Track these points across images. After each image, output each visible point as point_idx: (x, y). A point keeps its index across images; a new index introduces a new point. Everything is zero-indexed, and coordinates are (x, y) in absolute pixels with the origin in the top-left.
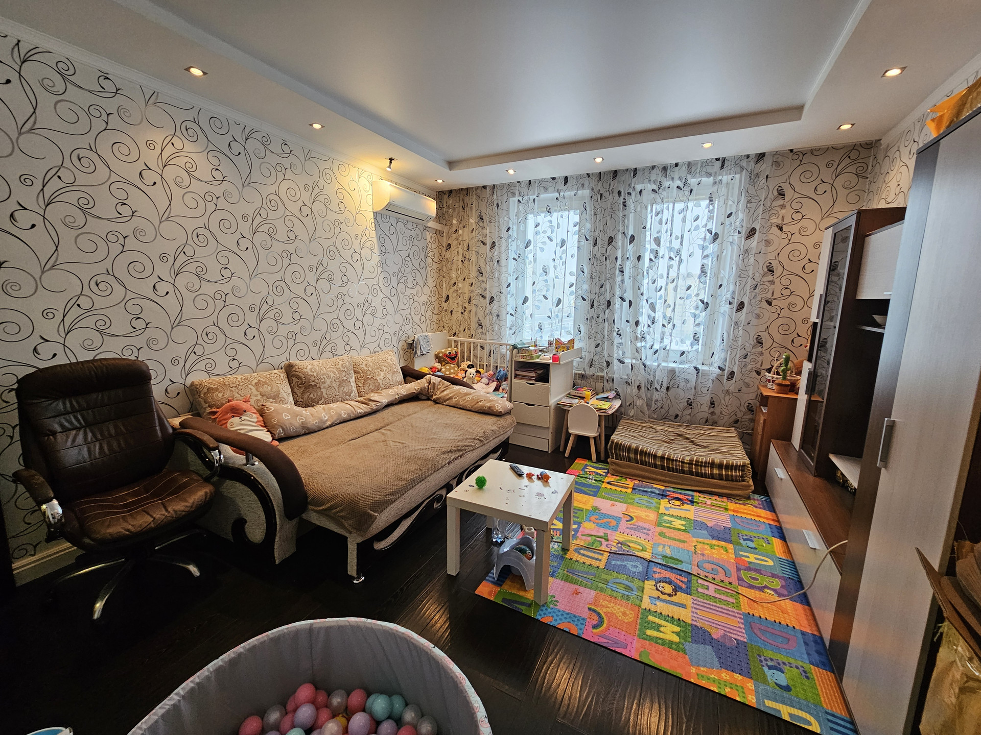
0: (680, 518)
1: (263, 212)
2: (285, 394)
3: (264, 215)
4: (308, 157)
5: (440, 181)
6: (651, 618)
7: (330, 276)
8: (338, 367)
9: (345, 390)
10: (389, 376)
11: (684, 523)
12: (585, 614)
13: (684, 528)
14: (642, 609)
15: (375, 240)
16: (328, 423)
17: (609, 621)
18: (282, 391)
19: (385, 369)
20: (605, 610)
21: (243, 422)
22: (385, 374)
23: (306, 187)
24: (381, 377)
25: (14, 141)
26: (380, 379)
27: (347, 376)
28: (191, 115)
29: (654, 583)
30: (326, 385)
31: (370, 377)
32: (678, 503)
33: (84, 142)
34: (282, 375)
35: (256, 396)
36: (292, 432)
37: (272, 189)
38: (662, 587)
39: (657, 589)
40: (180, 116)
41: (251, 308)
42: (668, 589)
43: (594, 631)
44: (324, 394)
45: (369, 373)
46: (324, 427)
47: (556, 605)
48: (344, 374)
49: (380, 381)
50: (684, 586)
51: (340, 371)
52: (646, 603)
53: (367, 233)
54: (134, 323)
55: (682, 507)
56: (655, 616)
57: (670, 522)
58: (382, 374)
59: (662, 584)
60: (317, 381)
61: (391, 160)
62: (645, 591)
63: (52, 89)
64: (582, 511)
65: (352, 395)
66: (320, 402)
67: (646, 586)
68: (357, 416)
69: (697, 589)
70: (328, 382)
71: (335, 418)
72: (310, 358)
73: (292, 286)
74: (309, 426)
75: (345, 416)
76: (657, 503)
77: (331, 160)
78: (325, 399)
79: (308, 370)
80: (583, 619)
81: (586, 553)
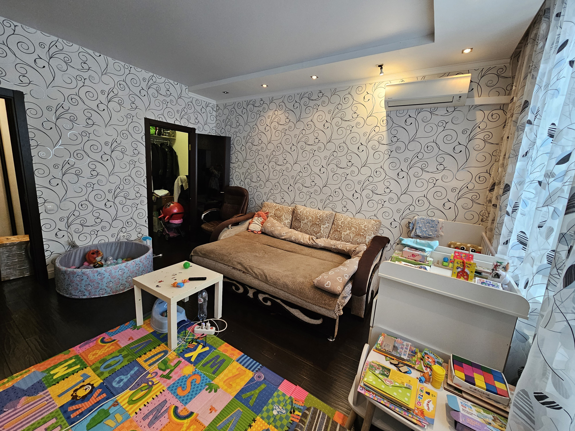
3: (304, 133)
4: (334, 93)
5: (467, 51)
6: (78, 366)
7: (338, 162)
9: (314, 229)
12: (115, 337)
14: (88, 366)
17: (99, 346)
23: (329, 112)
27: (320, 222)
29: (95, 385)
30: (304, 222)
37: (309, 119)
38: (86, 389)
39: (89, 384)
41: (292, 177)
42: (81, 393)
43: (102, 338)
47: (131, 329)
49: (343, 236)
50: (71, 409)
51: (316, 218)
52: (89, 371)
53: (377, 129)
56: (76, 369)
61: (380, 67)
62: (97, 376)
64: (214, 373)
67: (99, 379)
70: (306, 221)
72: (317, 208)
73: (313, 167)
75: (293, 239)
77: (351, 87)
79: (299, 211)
81: (160, 356)
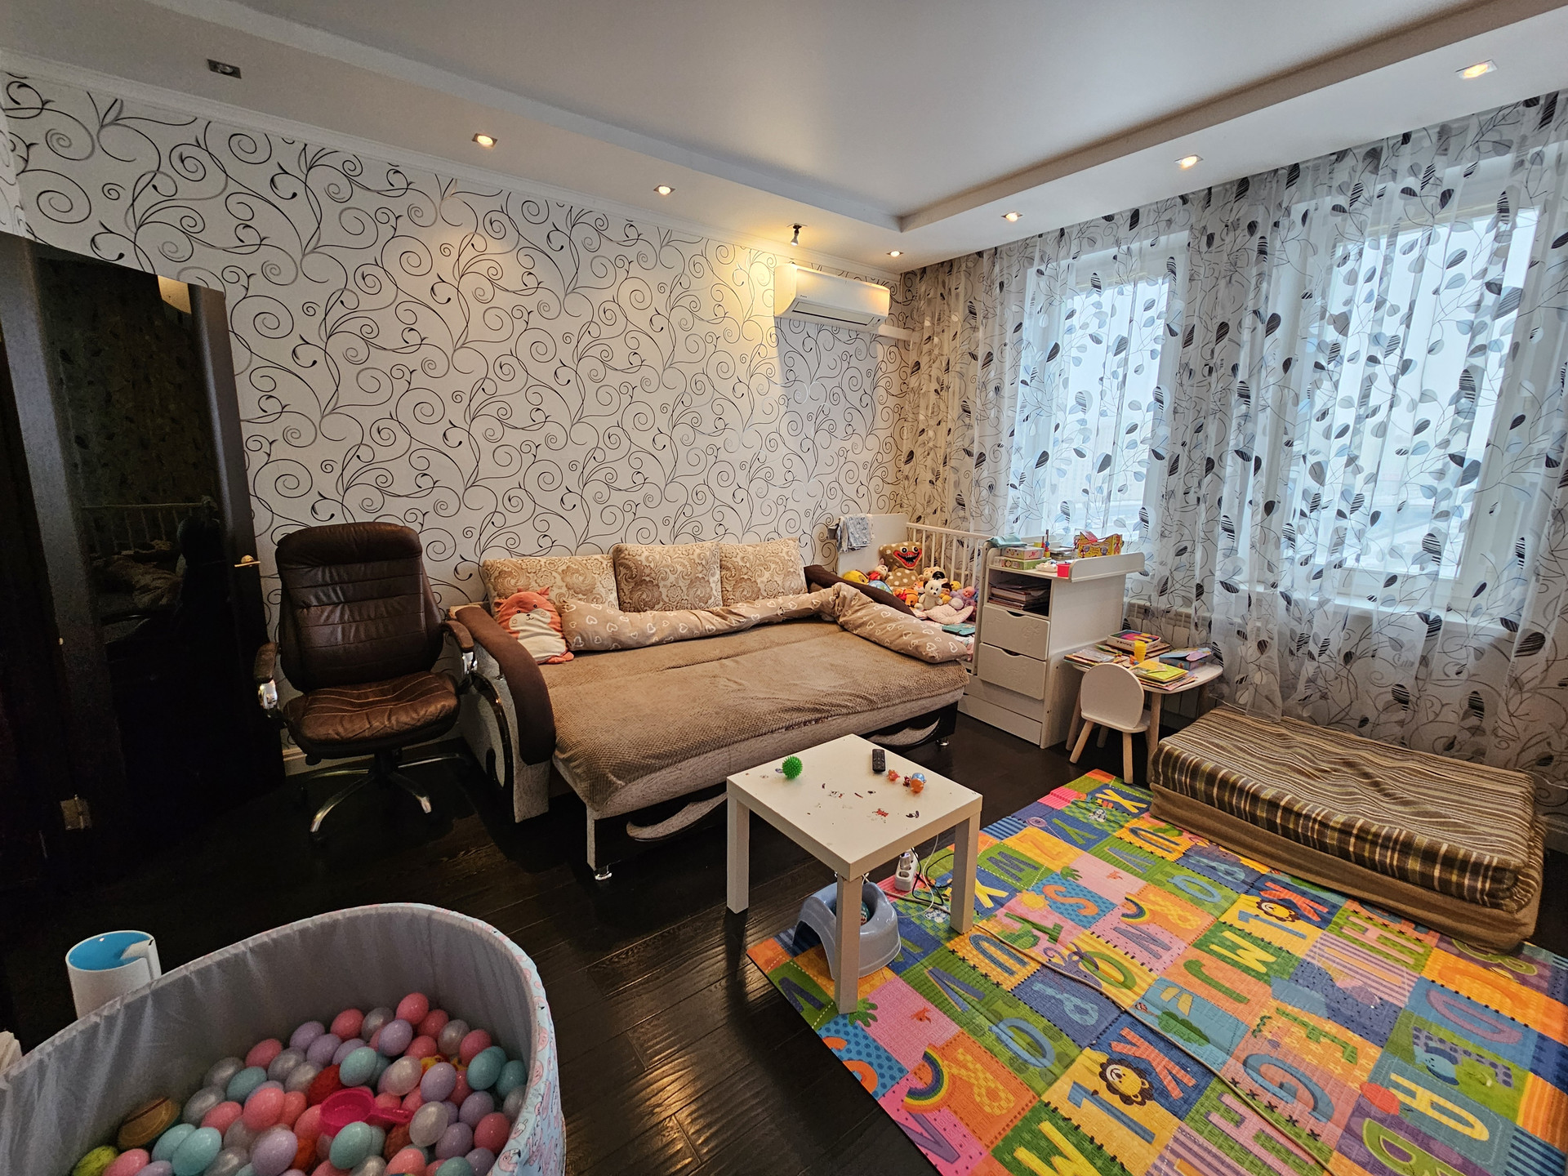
0: (1266, 945)
1: (593, 329)
2: (603, 590)
3: (595, 333)
4: (667, 241)
5: (895, 254)
6: (1047, 1127)
7: (695, 420)
8: (691, 557)
9: (699, 593)
10: (779, 579)
11: (1272, 959)
12: (911, 1060)
13: (1263, 970)
14: (1041, 1101)
15: (776, 362)
16: (655, 639)
17: (950, 1094)
18: (599, 583)
19: (773, 566)
20: (955, 1071)
21: (530, 621)
22: (772, 576)
23: (661, 287)
24: (765, 579)
25: (298, 263)
26: (762, 582)
27: (705, 572)
28: (496, 204)
29: (1103, 1059)
30: (668, 583)
31: (746, 577)
32: (1282, 912)
33: (370, 256)
34: (605, 562)
35: (560, 588)
36: (596, 643)
37: (608, 295)
38: (1119, 1076)
39: (1103, 1076)
40: (482, 206)
41: (572, 465)
42: (1131, 1083)
43: (908, 1100)
44: (664, 596)
45: (745, 570)
46: (648, 643)
47: (869, 1025)
48: (700, 568)
49: (761, 586)
50: (1176, 1093)
51: (694, 564)
52: (1057, 1094)
53: (762, 350)
54: (420, 481)
55: (1288, 925)
56: (1059, 1129)
57: (1234, 948)
58: (767, 575)
59: (1121, 1069)
60: (653, 575)
61: (797, 227)
62: (1072, 1068)
63: (336, 196)
64: (1036, 869)
65: (710, 602)
66: (657, 607)
67: (1081, 1059)
68: (704, 634)
69: (1208, 1113)
70: (672, 578)
71: (666, 633)
72: (657, 540)
73: (634, 435)
74: (623, 638)
75: (683, 631)
76: (1226, 898)
77: (705, 241)
78: (665, 603)
79: (643, 558)
80: (901, 1070)
81: (992, 950)
